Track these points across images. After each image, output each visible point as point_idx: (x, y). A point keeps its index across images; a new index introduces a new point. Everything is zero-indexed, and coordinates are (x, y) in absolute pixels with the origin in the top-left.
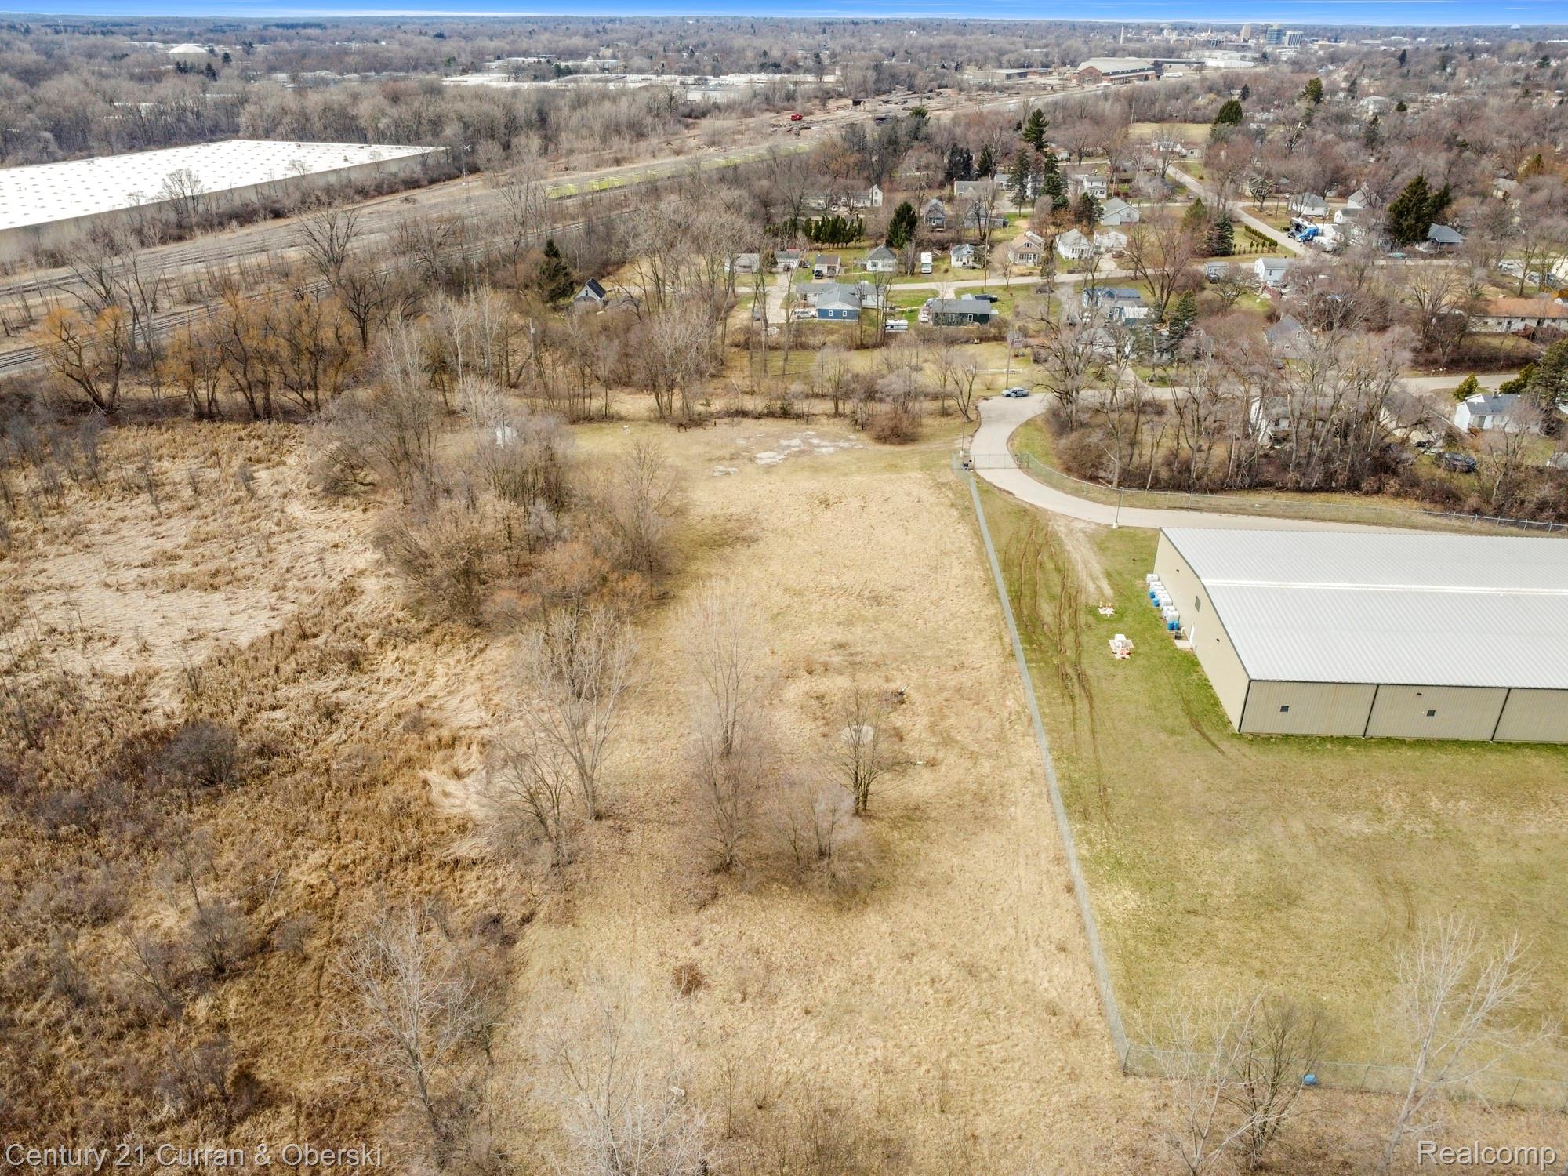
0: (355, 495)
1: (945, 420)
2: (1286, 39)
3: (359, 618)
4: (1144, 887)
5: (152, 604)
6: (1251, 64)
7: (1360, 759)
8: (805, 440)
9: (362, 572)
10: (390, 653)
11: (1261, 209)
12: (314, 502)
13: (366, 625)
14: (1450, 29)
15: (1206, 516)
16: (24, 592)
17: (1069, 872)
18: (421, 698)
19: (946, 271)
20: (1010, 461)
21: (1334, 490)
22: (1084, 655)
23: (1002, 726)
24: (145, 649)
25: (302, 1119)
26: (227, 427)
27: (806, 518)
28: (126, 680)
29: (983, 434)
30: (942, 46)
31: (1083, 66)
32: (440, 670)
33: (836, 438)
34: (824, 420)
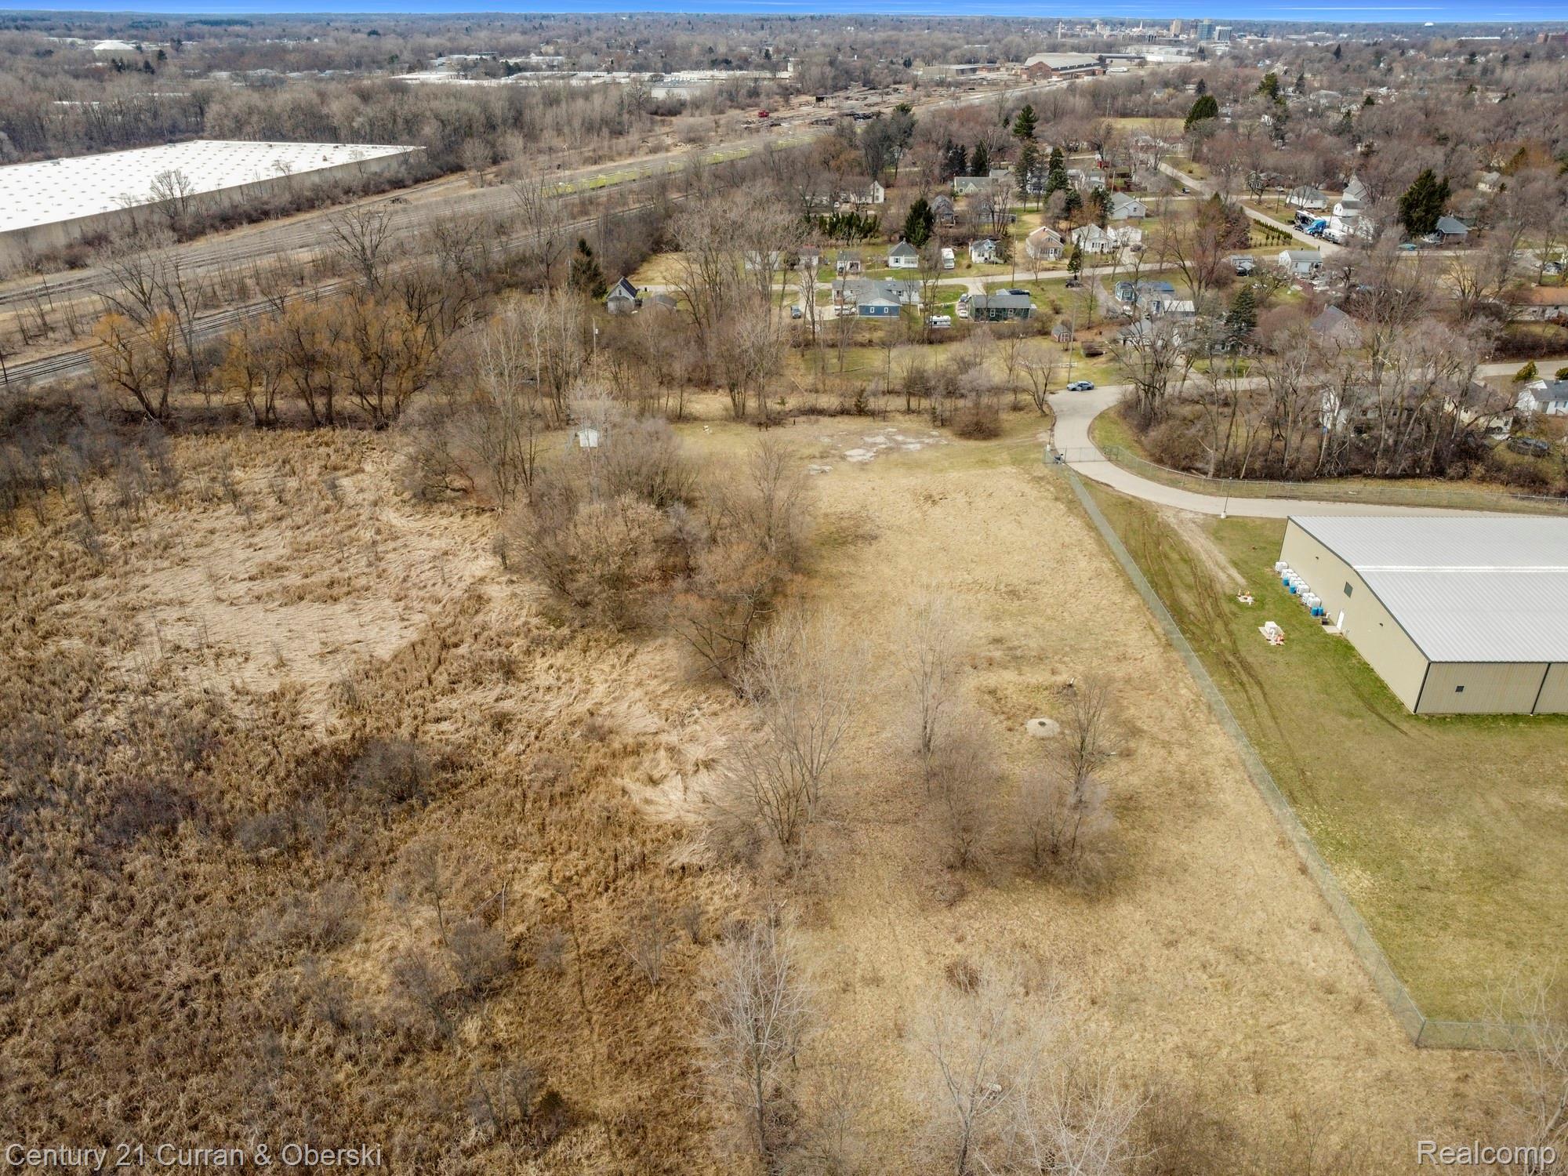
0: (452, 501)
1: (1018, 415)
2: (1216, 34)
3: (495, 627)
4: (1374, 865)
5: (272, 618)
6: (1189, 59)
7: (1536, 735)
8: (889, 437)
9: (482, 580)
10: (539, 661)
11: (1260, 202)
12: (408, 509)
13: (506, 633)
14: (1367, 25)
15: (1304, 503)
16: (134, 609)
17: (1296, 855)
18: (588, 704)
19: (969, 266)
20: (1098, 455)
21: (1420, 476)
22: (1239, 643)
23: (1183, 715)
24: (282, 664)
25: (614, 1137)
26: (290, 434)
27: (918, 515)
28: (275, 697)
29: (1061, 427)
30: (884, 42)
31: (1031, 62)
32: (595, 675)
33: (918, 434)
34: (900, 417)
